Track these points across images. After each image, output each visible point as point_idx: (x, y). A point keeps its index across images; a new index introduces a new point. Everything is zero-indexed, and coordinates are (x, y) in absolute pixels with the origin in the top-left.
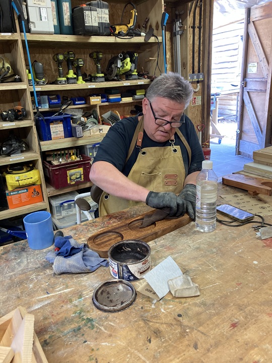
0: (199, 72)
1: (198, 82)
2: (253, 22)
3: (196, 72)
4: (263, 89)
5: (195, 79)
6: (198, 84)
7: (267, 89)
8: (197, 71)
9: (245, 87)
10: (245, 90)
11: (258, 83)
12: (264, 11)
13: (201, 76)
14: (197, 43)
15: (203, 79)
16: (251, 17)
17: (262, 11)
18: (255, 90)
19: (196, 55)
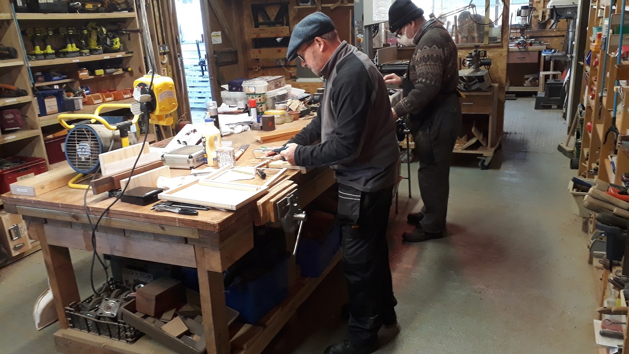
0: (164, 43)
1: (164, 53)
3: (161, 44)
5: (162, 50)
6: (165, 56)
8: (161, 42)
13: (167, 47)
14: (157, 14)
15: (168, 50)
19: (158, 26)
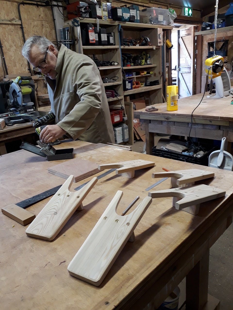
0: (167, 62)
1: (167, 67)
2: (181, 37)
4: (189, 71)
5: (166, 65)
7: (191, 71)
9: (180, 71)
10: (179, 73)
11: (186, 68)
12: (187, 32)
15: (169, 65)
16: (180, 35)
17: (186, 32)
18: (185, 72)
